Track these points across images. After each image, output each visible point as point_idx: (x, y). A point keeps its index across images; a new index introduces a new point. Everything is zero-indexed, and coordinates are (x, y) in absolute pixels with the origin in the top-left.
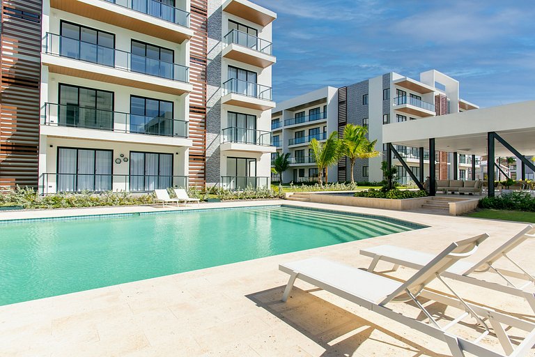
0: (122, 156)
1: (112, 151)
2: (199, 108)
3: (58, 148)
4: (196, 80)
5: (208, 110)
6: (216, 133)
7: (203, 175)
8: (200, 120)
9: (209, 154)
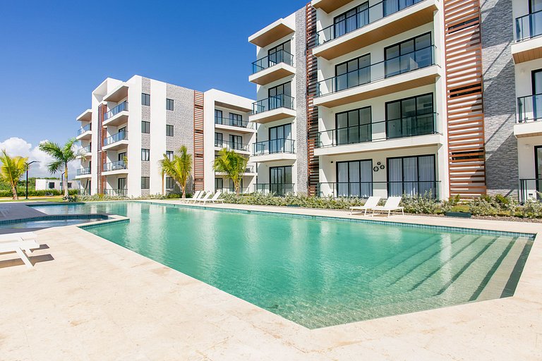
0: (379, 163)
1: (371, 160)
2: (473, 86)
3: (337, 163)
4: (465, 50)
5: (486, 85)
6: (506, 112)
7: (483, 179)
8: (474, 102)
9: (491, 147)
